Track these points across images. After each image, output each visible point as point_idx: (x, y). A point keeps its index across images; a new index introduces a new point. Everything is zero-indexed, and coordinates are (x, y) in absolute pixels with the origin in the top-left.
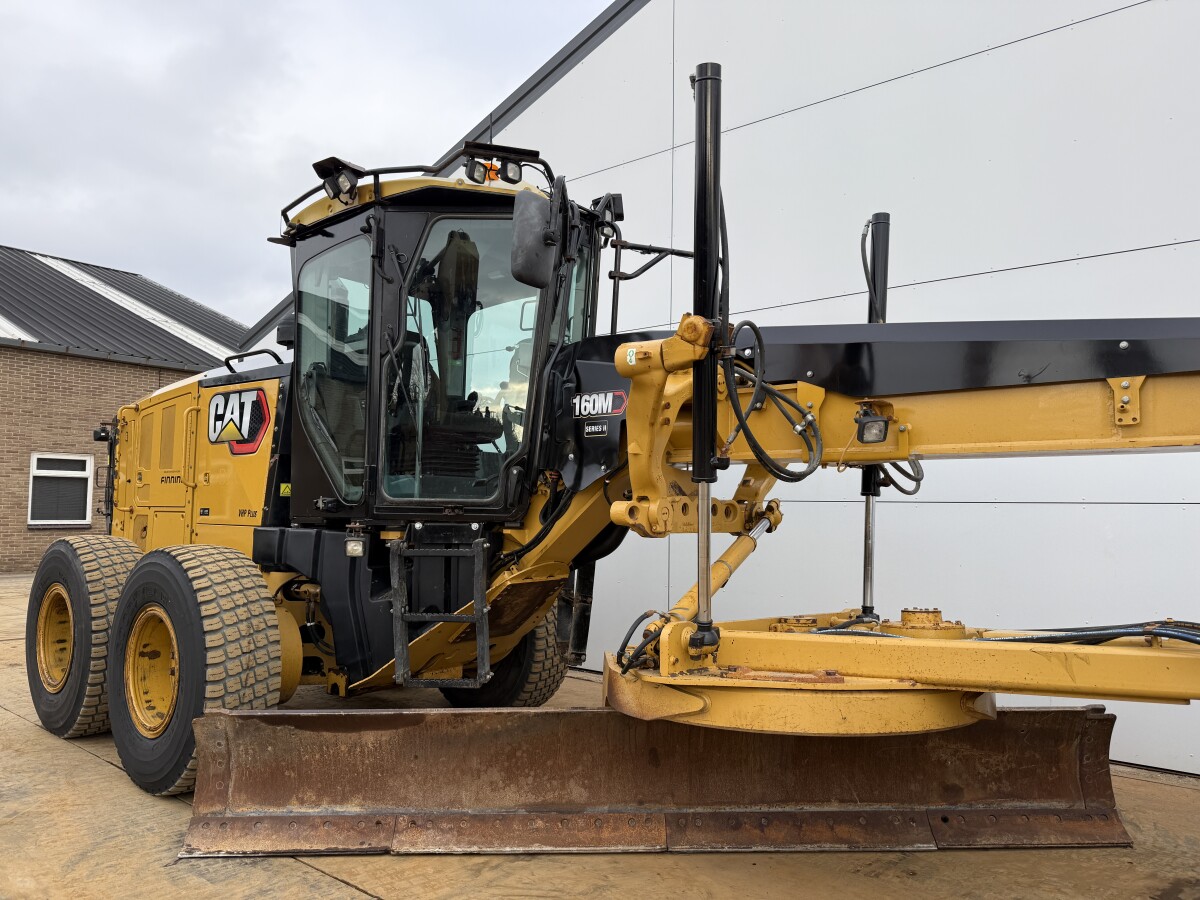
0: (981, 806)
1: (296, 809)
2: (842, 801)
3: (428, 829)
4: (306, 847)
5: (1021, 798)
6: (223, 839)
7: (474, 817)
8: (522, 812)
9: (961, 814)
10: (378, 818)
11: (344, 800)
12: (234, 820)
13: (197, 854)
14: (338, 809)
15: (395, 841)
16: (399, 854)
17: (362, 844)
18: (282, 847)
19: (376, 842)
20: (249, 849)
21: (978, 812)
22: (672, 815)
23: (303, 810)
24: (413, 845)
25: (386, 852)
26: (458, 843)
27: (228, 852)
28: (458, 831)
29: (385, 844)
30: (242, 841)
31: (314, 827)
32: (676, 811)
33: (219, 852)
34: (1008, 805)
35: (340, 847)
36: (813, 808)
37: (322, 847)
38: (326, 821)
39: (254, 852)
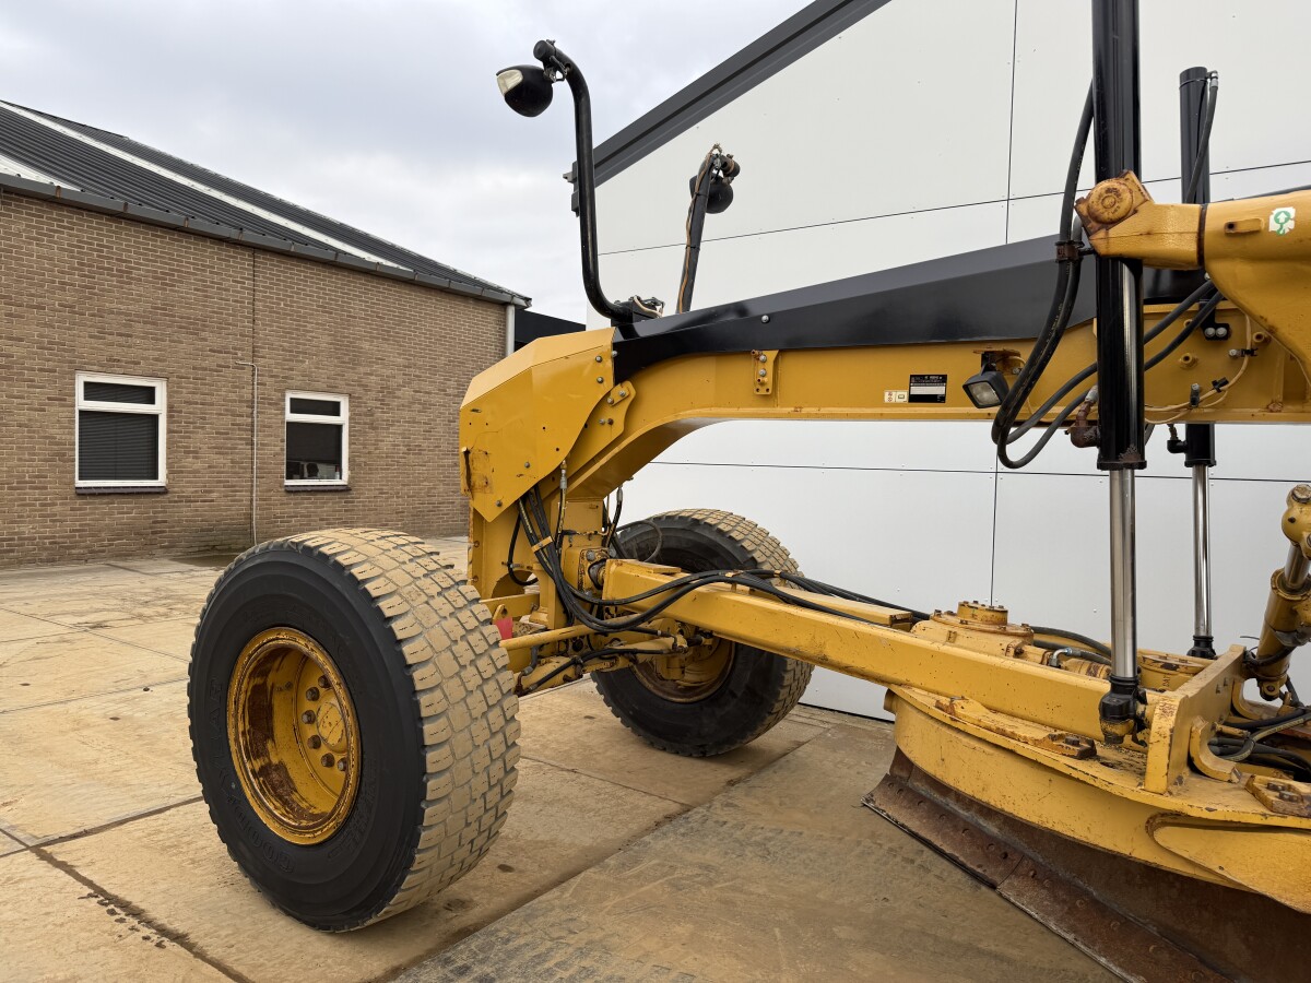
3: (1044, 888)
4: (938, 843)
6: (895, 803)
7: (1095, 902)
8: (1153, 930)
10: (1008, 851)
12: (910, 790)
13: (871, 805)
15: (1007, 881)
16: (1000, 895)
17: (979, 866)
18: (923, 833)
19: (990, 872)
20: (901, 821)
23: (956, 808)
24: (1020, 894)
25: (993, 886)
26: (1059, 921)
27: (888, 815)
28: (1069, 909)
29: (997, 879)
30: (904, 812)
31: (955, 828)
33: (883, 811)
35: (961, 859)
37: (948, 850)
39: (903, 825)
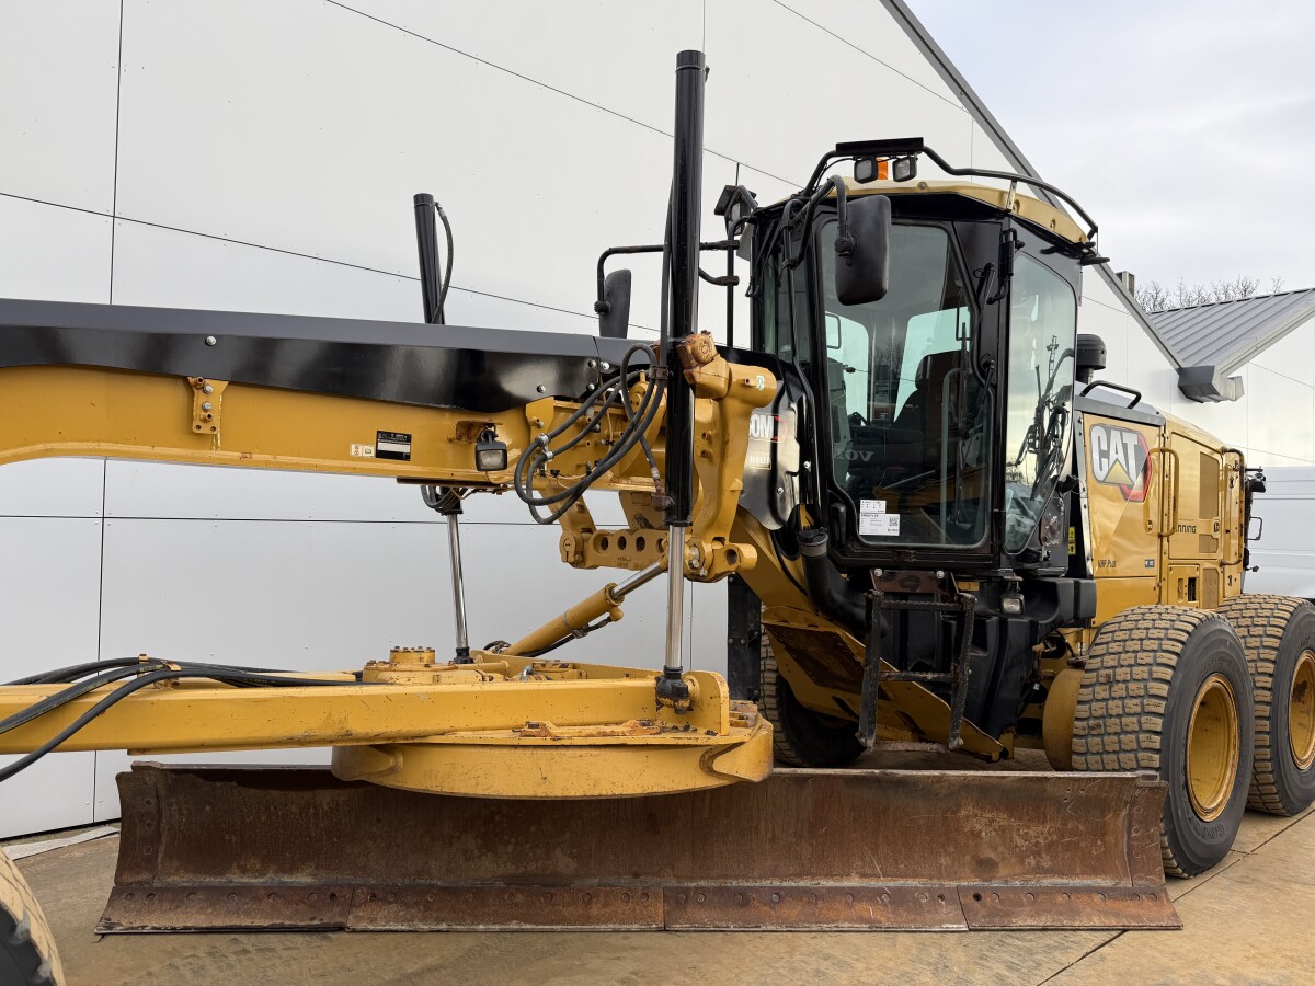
0: (1018, 883)
1: (237, 879)
2: (863, 875)
3: (390, 903)
4: (246, 922)
5: (1061, 874)
6: (150, 912)
7: (444, 889)
8: (501, 884)
9: (995, 891)
10: (332, 890)
11: (293, 868)
12: (164, 890)
13: (117, 929)
14: (286, 879)
15: (351, 917)
16: (354, 931)
17: (312, 919)
18: (219, 922)
19: (328, 918)
20: (180, 924)
21: (1015, 889)
22: (670, 889)
23: (245, 880)
24: (372, 921)
25: (340, 928)
26: (424, 920)
27: (154, 928)
28: (425, 906)
29: (339, 920)
30: (172, 915)
31: (257, 899)
32: (677, 885)
33: (143, 927)
34: (1047, 882)
35: (287, 923)
36: (831, 883)
37: (266, 923)
38: (271, 892)
39: (185, 928)
